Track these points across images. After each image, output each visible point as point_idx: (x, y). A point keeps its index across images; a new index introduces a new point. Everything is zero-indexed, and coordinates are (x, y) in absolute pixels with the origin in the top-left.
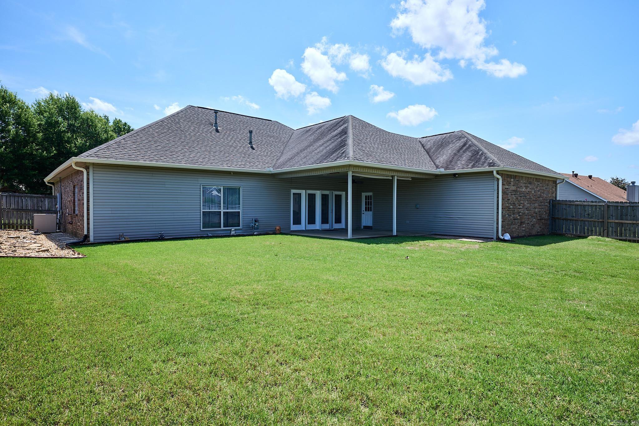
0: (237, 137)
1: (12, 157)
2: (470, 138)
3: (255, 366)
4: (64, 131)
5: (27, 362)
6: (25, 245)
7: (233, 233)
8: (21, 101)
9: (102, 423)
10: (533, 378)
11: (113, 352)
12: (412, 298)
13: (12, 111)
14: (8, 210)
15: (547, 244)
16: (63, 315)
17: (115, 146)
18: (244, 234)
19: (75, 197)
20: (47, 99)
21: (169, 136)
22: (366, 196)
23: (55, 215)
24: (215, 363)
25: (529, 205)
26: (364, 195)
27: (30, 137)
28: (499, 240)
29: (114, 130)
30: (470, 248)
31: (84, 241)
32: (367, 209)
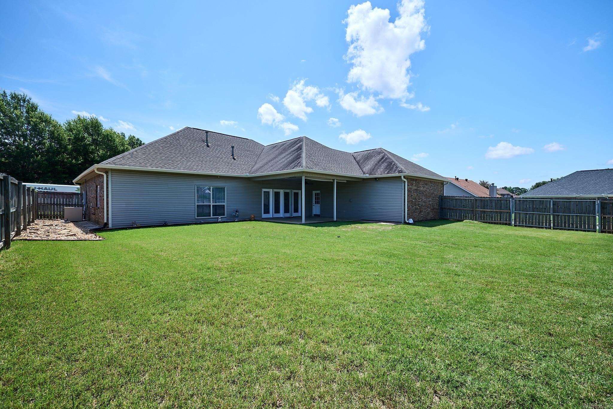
0: (223, 151)
1: (47, 163)
2: (387, 153)
3: (228, 315)
4: (89, 145)
5: (55, 318)
6: (57, 231)
7: (219, 220)
8: (55, 121)
9: (111, 359)
10: (415, 315)
11: (122, 309)
12: (343, 264)
13: (47, 129)
14: (44, 204)
15: (437, 226)
16: (85, 283)
17: (129, 156)
18: (228, 221)
19: (97, 194)
20: (76, 120)
21: (171, 149)
22: (315, 194)
23: (81, 208)
24: (199, 314)
25: (425, 199)
26: (314, 192)
27: (62, 148)
28: (406, 223)
29: (129, 144)
30: (386, 229)
31: (104, 227)
32: (317, 203)
